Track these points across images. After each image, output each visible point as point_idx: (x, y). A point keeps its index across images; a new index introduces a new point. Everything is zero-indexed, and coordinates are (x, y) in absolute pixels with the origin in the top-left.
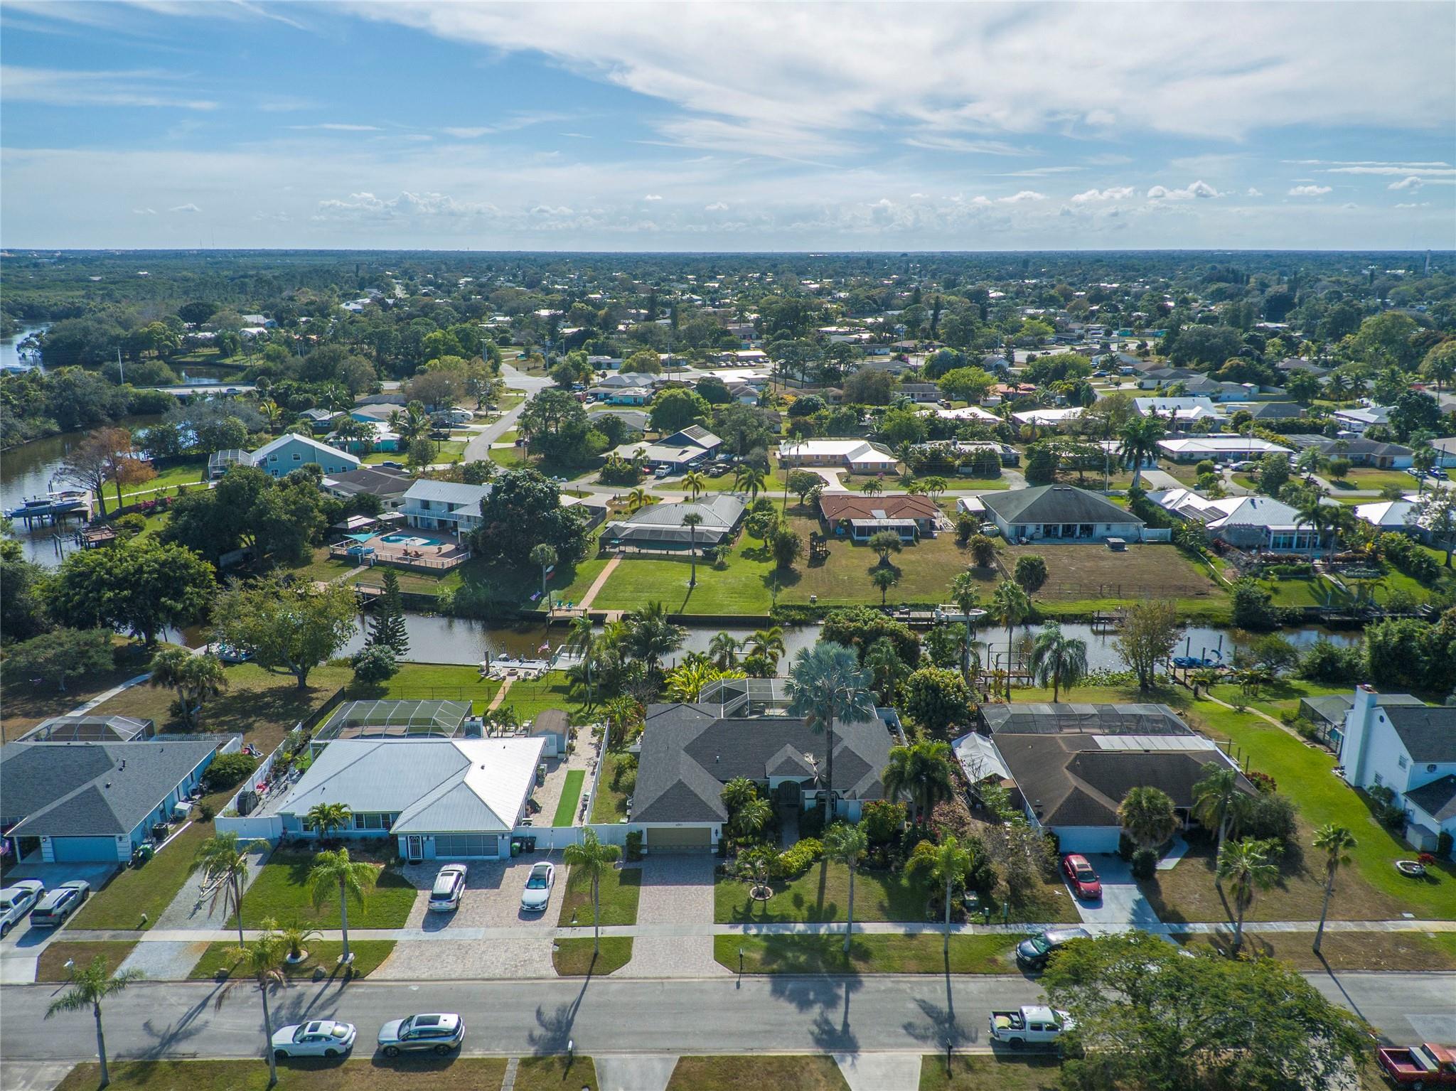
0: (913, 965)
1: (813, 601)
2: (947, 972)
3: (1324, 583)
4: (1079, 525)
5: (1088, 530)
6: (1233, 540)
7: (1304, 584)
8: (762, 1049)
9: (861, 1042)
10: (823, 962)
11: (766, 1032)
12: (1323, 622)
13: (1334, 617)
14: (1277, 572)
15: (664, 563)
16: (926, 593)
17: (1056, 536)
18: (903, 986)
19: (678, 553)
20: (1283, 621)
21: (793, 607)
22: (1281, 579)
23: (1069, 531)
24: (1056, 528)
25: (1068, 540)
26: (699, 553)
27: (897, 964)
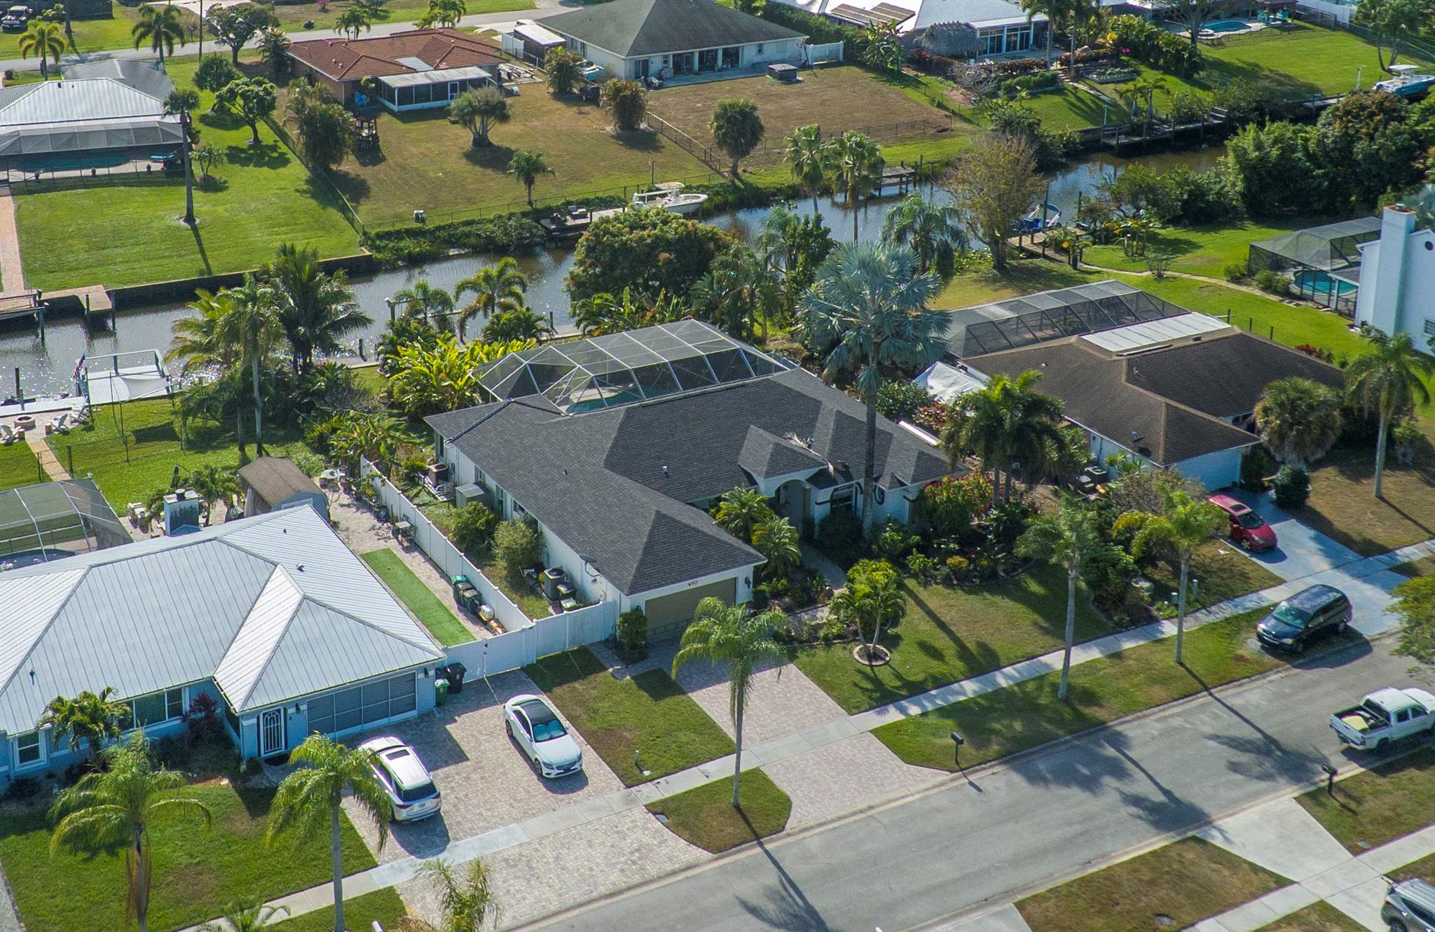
0: (1159, 692)
1: (418, 219)
2: (1207, 689)
3: (1080, 95)
4: (720, 49)
5: (732, 57)
6: (944, 48)
7: (1057, 99)
8: (1104, 856)
9: (1206, 807)
10: (1048, 722)
11: (1082, 834)
12: (1109, 148)
13: (1124, 140)
14: (1025, 85)
15: (104, 192)
16: (582, 180)
17: (690, 70)
18: (1177, 722)
19: (113, 170)
20: (1066, 155)
21: (399, 235)
22: (1033, 96)
23: (707, 63)
24: (689, 58)
25: (708, 74)
26: (157, 167)
27: (1141, 697)
